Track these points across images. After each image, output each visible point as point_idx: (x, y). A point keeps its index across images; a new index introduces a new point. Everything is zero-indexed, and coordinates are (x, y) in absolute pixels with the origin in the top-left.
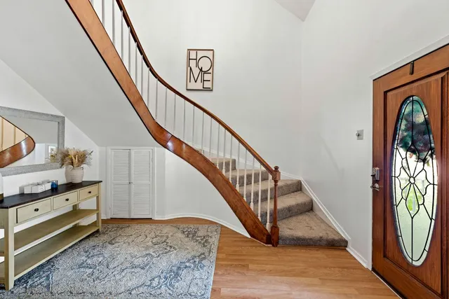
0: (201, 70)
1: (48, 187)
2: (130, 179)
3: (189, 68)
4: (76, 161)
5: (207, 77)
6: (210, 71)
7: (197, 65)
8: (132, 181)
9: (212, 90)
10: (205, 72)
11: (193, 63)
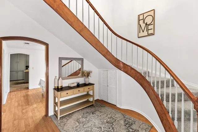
0: (146, 24)
1: (76, 85)
2: (108, 84)
3: (139, 25)
4: (86, 75)
5: (150, 27)
6: (153, 23)
7: (144, 22)
8: (109, 85)
9: (154, 34)
10: (149, 25)
11: (141, 22)
